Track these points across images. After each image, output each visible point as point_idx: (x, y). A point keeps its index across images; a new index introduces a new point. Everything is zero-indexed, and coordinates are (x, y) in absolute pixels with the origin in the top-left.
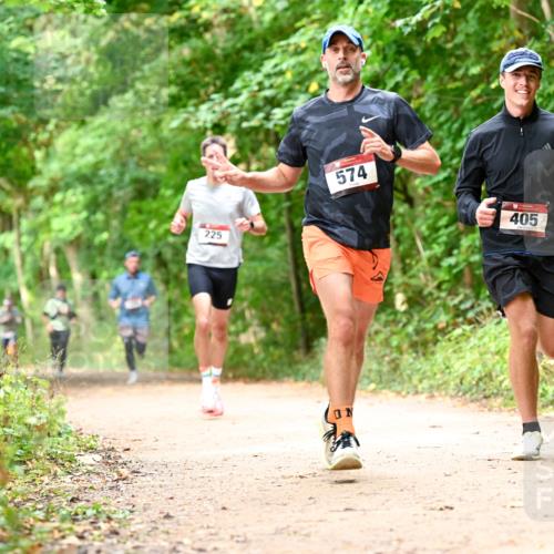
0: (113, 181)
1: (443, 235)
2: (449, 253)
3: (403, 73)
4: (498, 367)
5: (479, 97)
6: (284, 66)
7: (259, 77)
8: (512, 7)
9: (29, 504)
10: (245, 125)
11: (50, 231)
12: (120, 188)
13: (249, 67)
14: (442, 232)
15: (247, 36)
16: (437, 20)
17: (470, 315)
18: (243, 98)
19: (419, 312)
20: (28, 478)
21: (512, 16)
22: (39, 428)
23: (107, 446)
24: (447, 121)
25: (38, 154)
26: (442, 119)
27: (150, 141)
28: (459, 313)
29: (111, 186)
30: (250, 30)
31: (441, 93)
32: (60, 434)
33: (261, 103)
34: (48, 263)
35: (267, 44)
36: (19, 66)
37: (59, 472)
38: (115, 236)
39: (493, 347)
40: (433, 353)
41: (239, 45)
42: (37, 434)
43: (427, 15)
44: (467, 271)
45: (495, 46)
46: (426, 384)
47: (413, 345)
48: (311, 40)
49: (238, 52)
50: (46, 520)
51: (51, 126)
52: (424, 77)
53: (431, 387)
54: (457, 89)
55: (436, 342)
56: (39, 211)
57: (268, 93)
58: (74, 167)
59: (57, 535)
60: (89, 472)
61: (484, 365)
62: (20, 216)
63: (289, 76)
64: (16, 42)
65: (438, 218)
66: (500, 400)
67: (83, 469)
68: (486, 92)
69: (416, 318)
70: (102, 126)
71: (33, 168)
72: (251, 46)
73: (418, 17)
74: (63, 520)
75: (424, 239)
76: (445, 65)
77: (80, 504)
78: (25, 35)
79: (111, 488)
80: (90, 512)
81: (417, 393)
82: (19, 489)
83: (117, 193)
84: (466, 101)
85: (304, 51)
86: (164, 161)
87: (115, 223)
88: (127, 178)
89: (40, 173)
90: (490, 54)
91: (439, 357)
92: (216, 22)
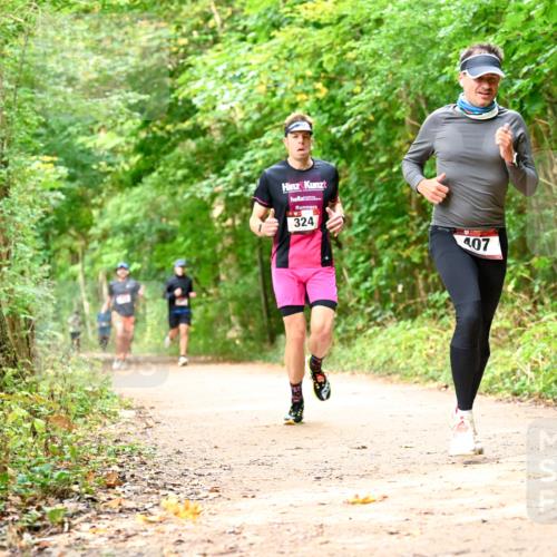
0: (144, 231)
1: (362, 267)
2: (365, 280)
3: (336, 161)
4: (396, 355)
5: (385, 177)
6: (256, 156)
7: (241, 163)
8: (407, 119)
9: (88, 444)
10: (231, 194)
11: (102, 262)
12: (150, 236)
13: (234, 157)
14: (360, 266)
15: (233, 138)
16: (358, 128)
17: (379, 320)
18: (230, 177)
19: (345, 318)
20: (87, 427)
21: (407, 125)
22: (94, 393)
23: (139, 405)
24: (363, 193)
25: (95, 212)
26: (361, 191)
27: (169, 204)
28: (372, 319)
29: (143, 234)
30: (235, 133)
31: (360, 175)
32: (108, 397)
33: (242, 181)
34: (102, 284)
35: (246, 141)
36: (85, 155)
37: (107, 421)
38: (146, 267)
39: (393, 341)
40: (354, 345)
41: (228, 143)
42: (93, 398)
43: (352, 125)
44: (377, 292)
45: (397, 144)
46: (349, 365)
47: (341, 340)
48: (275, 139)
49: (228, 147)
50: (98, 455)
51: (104, 195)
52: (349, 164)
53: (353, 368)
54: (370, 172)
55: (356, 337)
56: (94, 249)
57: (246, 174)
58: (119, 222)
59: (105, 465)
60: (127, 423)
61: (388, 353)
62: (83, 254)
63: (260, 162)
64: (81, 139)
65: (358, 256)
66: (398, 376)
67: (123, 420)
68: (390, 174)
69: (343, 322)
70: (139, 195)
71: (91, 220)
72: (236, 143)
73: (346, 127)
74: (109, 455)
75: (348, 270)
76: (363, 156)
77: (121, 444)
78: (88, 136)
79: (142, 433)
80: (127, 450)
81: (343, 371)
82: (80, 434)
83: (148, 239)
84: (377, 180)
85: (270, 146)
86: (178, 218)
87: (146, 258)
88: (154, 229)
89: (96, 225)
90: (392, 149)
91: (358, 348)
92: (213, 127)
